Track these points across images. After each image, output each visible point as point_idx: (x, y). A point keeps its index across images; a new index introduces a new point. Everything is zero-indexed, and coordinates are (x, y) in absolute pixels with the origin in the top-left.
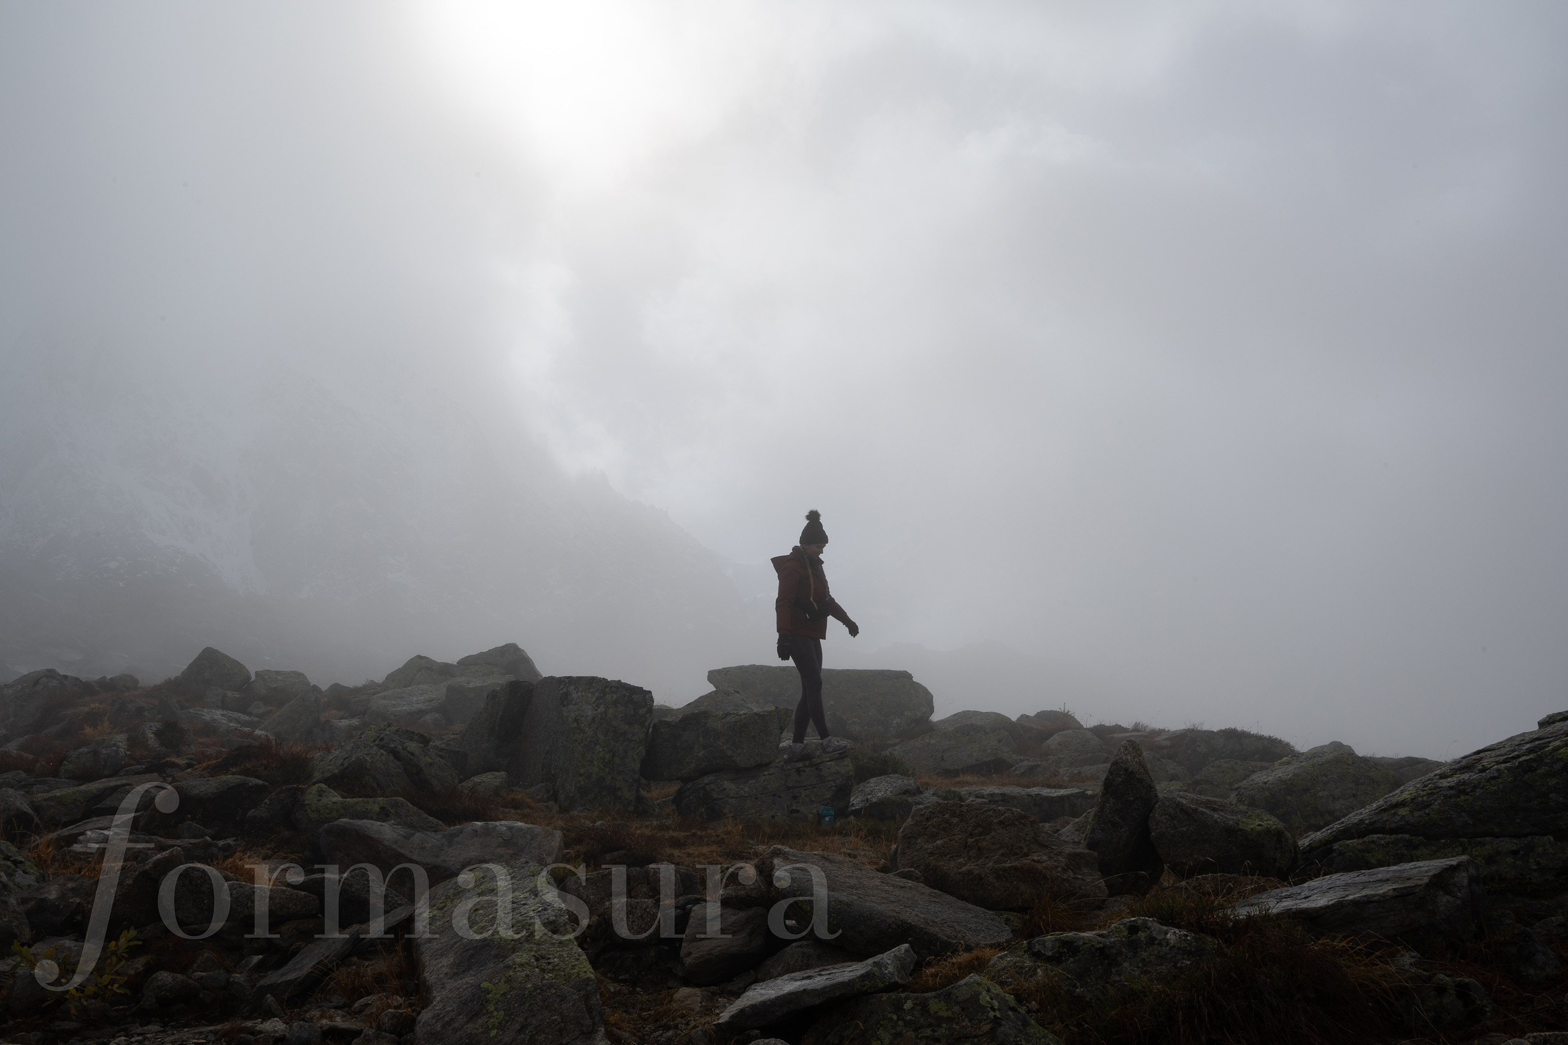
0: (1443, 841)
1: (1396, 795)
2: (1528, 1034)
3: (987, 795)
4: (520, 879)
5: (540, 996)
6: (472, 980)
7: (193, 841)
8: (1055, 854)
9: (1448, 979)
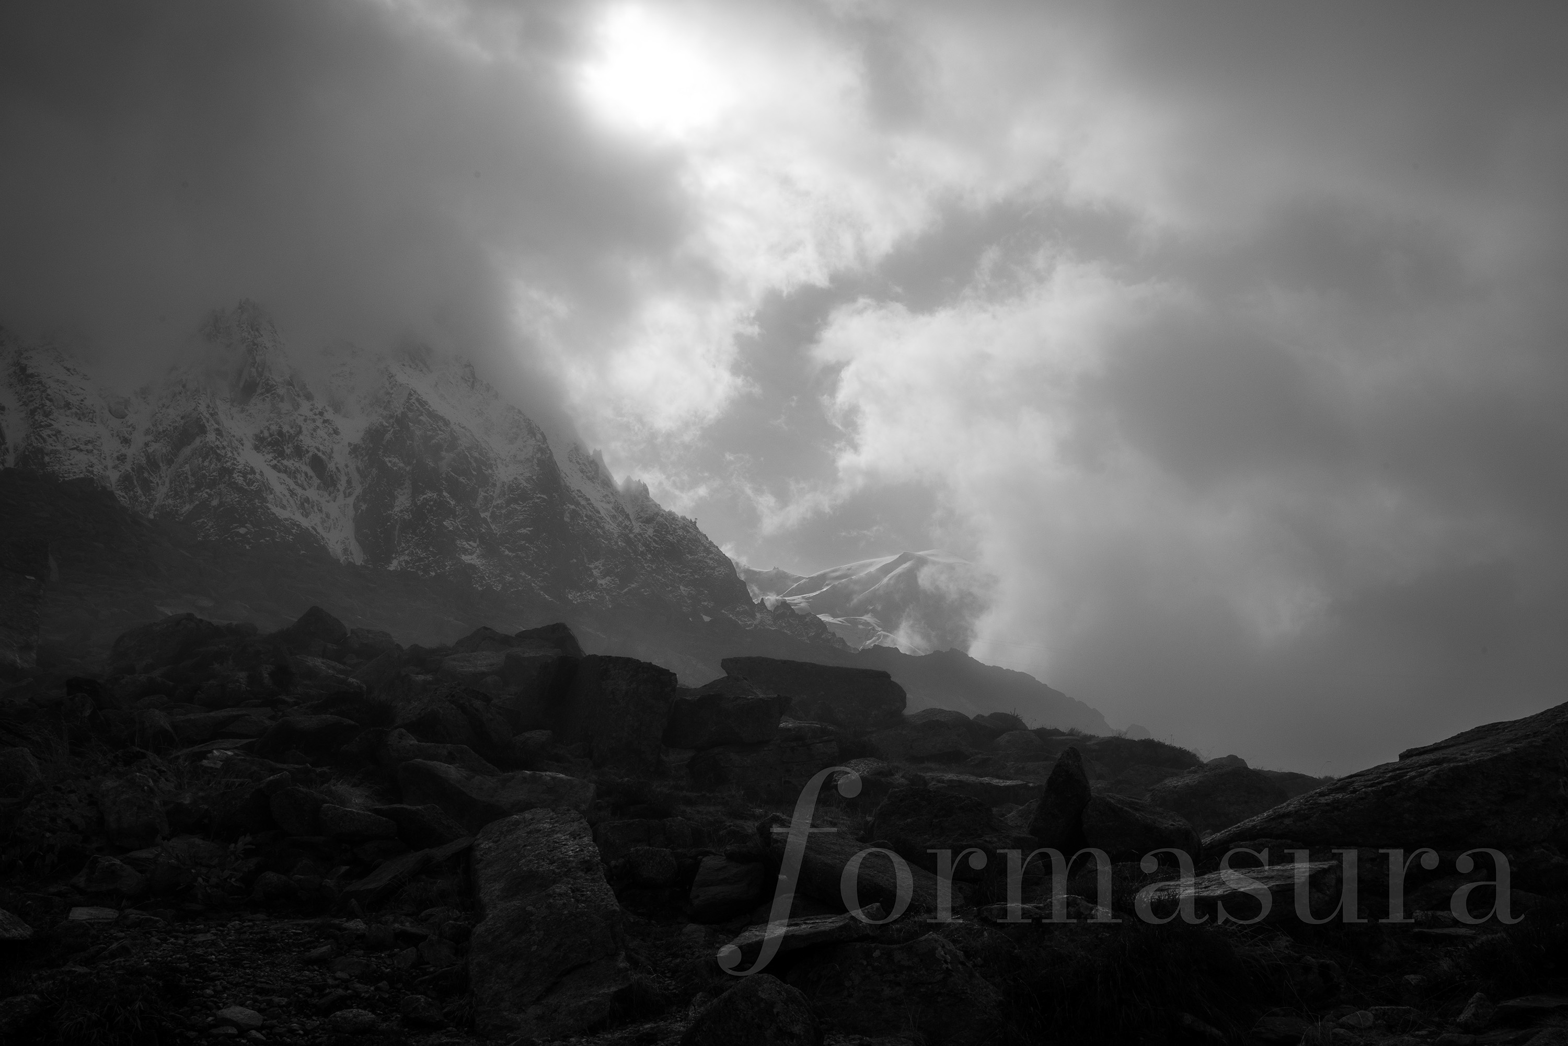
0: (1317, 847)
1: (1283, 807)
2: (1372, 1007)
3: (947, 781)
4: (563, 824)
5: (574, 922)
6: (519, 903)
7: (296, 766)
8: (1003, 837)
9: (1313, 960)
